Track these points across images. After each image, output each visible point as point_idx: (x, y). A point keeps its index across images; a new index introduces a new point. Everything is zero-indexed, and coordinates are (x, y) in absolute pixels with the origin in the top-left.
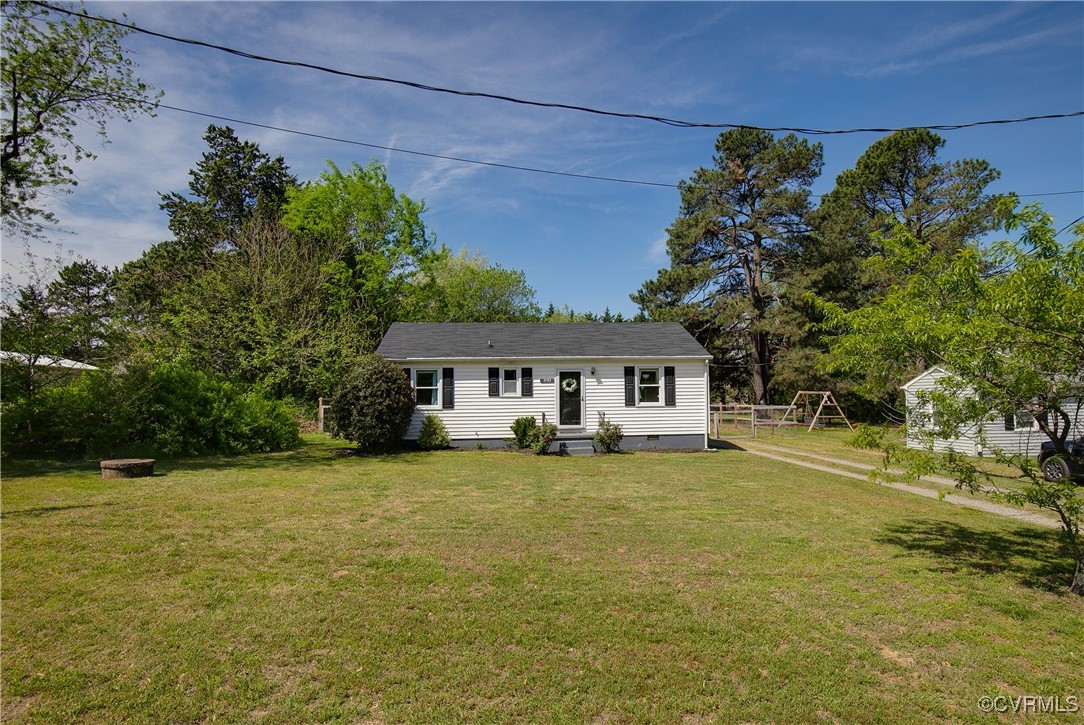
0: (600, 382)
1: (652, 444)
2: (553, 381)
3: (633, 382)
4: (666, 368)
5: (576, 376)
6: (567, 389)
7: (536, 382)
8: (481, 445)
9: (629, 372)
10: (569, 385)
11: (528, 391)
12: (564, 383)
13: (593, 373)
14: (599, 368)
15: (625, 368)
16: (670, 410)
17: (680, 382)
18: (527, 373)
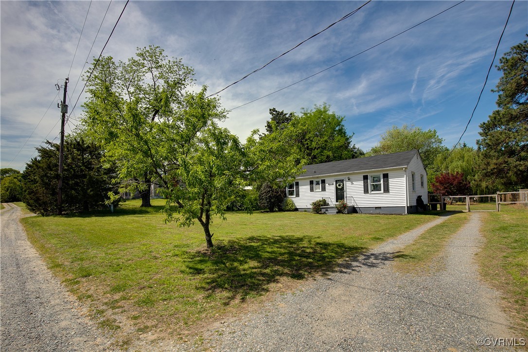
0: (352, 183)
1: (378, 211)
2: (333, 184)
3: (367, 182)
4: (384, 174)
5: (342, 181)
6: (339, 187)
7: (327, 185)
8: (306, 210)
9: (365, 178)
10: (339, 185)
11: (324, 189)
12: (337, 185)
13: (349, 179)
14: (351, 177)
15: (364, 176)
16: (386, 195)
17: (391, 181)
18: (323, 182)
